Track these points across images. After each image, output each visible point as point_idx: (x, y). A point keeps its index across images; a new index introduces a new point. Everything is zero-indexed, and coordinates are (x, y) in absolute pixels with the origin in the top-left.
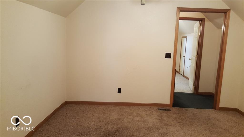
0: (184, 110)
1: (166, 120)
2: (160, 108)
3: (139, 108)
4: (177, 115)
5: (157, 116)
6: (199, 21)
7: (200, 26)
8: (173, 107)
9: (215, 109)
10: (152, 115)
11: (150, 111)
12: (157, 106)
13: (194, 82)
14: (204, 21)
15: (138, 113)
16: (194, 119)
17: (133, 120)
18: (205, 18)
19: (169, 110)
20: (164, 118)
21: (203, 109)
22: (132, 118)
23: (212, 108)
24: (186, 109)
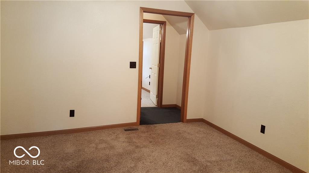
0: (152, 126)
1: (136, 142)
2: (126, 128)
3: (100, 133)
4: (146, 134)
5: (126, 139)
6: (159, 25)
7: (161, 30)
8: (140, 125)
9: (183, 122)
10: (119, 138)
11: (116, 134)
12: (123, 127)
13: (157, 94)
14: (165, 25)
15: (101, 139)
16: (165, 135)
17: (96, 148)
18: (166, 22)
19: (137, 129)
20: (134, 140)
21: (171, 123)
22: (95, 146)
23: (180, 121)
24: (154, 126)
